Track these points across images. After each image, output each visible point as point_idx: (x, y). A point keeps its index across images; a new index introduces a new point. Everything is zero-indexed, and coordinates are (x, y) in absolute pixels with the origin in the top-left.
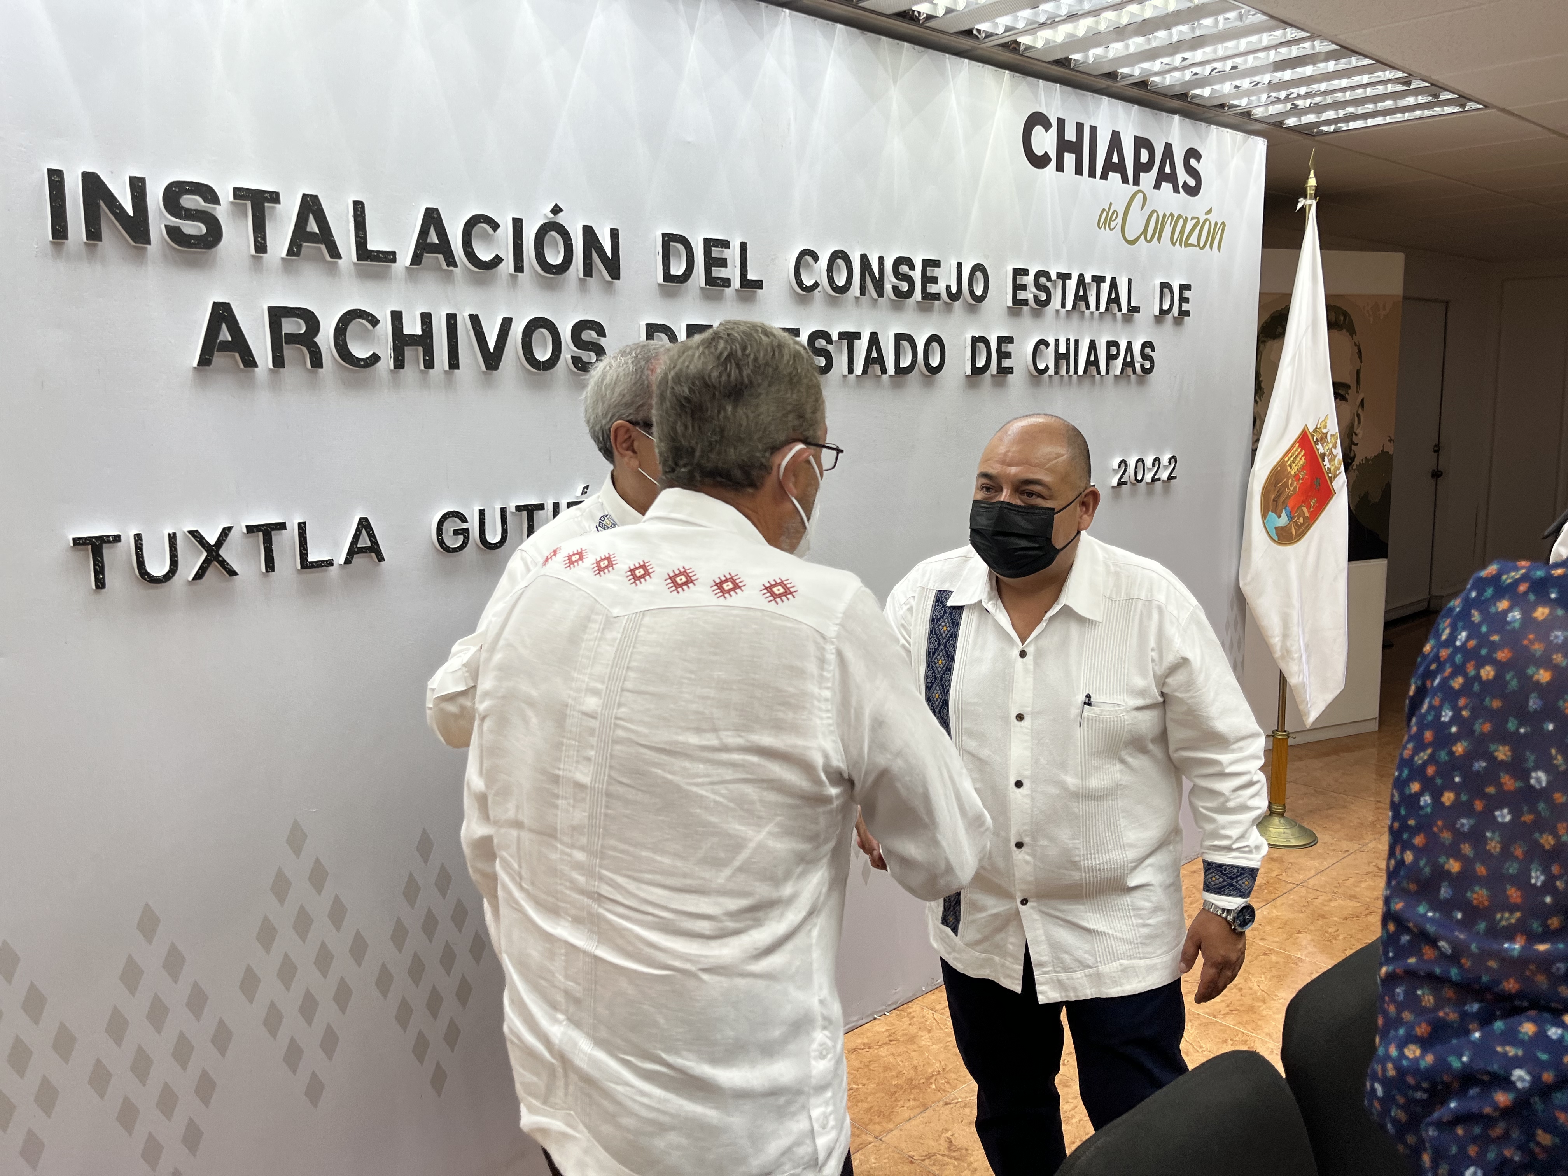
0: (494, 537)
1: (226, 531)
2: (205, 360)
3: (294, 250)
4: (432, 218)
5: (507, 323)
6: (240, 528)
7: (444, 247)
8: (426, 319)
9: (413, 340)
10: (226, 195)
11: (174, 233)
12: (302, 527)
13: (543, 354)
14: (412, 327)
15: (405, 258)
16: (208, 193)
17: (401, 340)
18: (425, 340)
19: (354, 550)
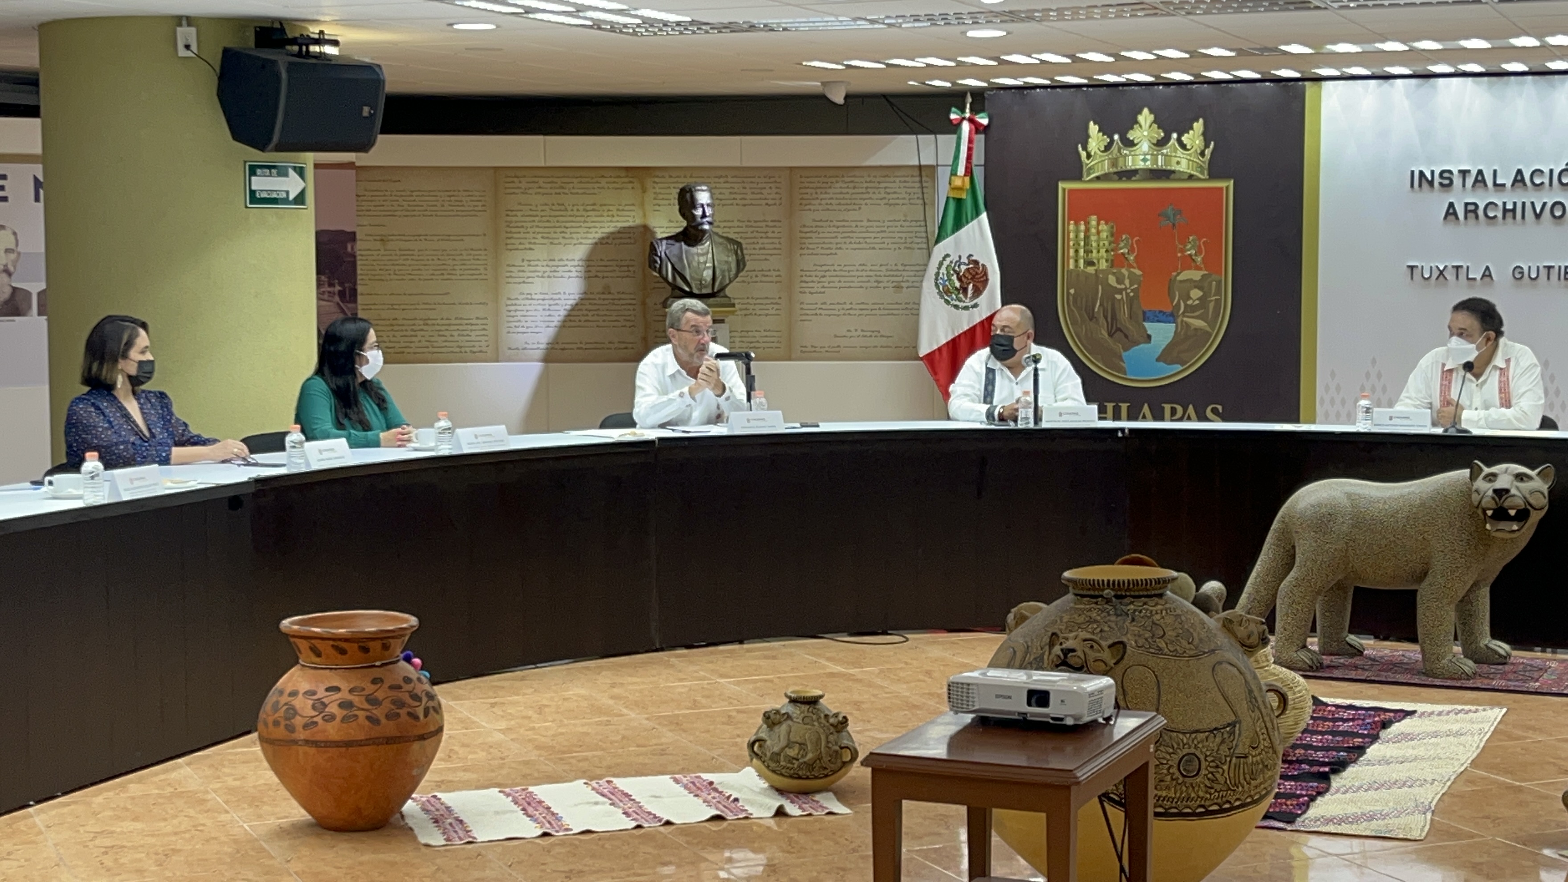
0: (1533, 275)
1: (1446, 267)
2: (1445, 218)
3: (1473, 186)
4: (1519, 172)
5: (1545, 204)
6: (1450, 267)
7: (1523, 180)
8: (1515, 204)
9: (1509, 210)
10: (1455, 172)
11: (1441, 184)
12: (1468, 267)
13: (1558, 213)
14: (1510, 206)
15: (1509, 185)
16: (1450, 172)
17: (1505, 211)
18: (1514, 210)
19: (1484, 276)
